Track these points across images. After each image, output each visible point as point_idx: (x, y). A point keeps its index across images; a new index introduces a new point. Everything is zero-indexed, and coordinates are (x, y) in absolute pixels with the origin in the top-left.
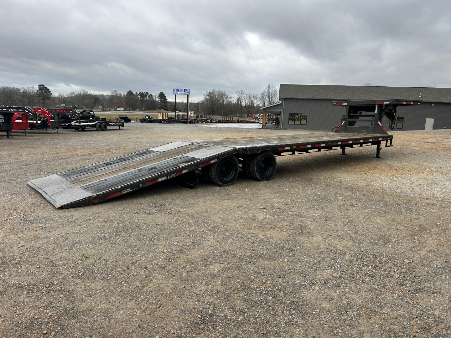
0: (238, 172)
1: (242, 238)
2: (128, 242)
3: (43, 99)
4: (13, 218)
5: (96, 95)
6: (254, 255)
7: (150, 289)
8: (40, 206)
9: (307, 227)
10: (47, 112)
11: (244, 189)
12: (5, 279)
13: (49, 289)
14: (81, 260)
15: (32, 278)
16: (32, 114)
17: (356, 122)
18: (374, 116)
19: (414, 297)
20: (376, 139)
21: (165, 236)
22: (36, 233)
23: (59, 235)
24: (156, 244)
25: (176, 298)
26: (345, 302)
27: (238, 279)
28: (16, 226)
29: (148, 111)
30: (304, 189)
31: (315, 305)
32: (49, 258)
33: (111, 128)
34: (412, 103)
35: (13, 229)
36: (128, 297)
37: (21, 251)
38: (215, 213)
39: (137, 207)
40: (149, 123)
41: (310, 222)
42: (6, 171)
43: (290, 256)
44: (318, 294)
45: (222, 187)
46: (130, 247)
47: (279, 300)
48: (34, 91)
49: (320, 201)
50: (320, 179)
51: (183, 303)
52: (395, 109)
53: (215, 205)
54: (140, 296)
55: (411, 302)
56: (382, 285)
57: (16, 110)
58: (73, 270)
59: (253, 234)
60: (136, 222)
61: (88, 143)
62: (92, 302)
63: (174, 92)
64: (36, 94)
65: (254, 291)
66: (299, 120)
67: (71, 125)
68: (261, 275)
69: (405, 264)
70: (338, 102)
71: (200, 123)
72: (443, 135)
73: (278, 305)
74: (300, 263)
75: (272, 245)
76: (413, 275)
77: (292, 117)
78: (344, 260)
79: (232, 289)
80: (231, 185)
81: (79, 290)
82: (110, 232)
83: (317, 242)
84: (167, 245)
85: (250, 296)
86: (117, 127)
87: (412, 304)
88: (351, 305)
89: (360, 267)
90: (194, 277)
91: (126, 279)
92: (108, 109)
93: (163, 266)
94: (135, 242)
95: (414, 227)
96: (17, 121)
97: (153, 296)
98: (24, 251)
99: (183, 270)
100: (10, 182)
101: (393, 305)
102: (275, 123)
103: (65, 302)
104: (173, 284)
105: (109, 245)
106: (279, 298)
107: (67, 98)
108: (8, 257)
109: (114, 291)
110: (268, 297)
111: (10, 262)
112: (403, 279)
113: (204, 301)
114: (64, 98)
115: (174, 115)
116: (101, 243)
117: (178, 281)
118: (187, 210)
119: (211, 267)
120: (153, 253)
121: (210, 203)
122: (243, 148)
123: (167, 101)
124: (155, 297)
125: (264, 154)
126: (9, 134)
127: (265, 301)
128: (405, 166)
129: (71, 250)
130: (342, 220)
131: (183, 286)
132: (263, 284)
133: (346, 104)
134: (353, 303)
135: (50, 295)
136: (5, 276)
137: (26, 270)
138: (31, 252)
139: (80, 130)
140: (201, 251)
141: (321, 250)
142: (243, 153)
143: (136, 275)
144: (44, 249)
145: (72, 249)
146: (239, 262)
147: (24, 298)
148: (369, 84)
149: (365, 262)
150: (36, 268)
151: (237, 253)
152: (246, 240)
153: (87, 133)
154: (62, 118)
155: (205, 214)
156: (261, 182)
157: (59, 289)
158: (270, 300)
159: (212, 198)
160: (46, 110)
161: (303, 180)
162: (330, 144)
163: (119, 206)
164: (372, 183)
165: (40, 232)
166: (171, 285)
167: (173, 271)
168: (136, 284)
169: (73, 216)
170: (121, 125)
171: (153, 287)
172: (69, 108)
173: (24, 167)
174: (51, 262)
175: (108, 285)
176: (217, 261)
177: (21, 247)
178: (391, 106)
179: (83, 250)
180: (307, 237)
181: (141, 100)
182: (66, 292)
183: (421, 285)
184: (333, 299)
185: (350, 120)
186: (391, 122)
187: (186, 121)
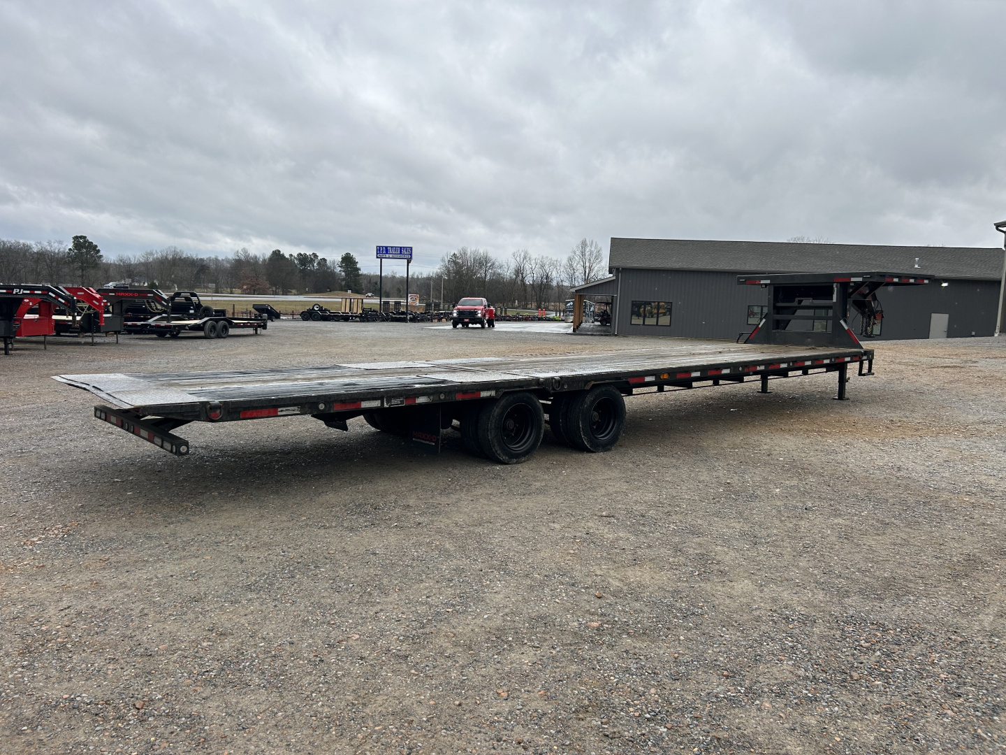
0: (543, 431)
1: (573, 585)
2: (311, 595)
3: (82, 268)
4: (40, 540)
5: (202, 260)
6: (607, 626)
7: (380, 709)
8: (100, 511)
9: (714, 559)
10: (98, 296)
11: (557, 472)
12: (35, 688)
13: (142, 711)
14: (209, 640)
15: (99, 686)
16: (63, 301)
17: (790, 321)
18: (830, 307)
19: (991, 725)
20: (838, 357)
21: (397, 582)
22: (97, 576)
23: (151, 579)
24: (378, 601)
25: (444, 731)
26: (838, 739)
27: (581, 683)
28: (47, 558)
29: (317, 295)
30: (693, 471)
31: (770, 747)
32: (133, 635)
33: (237, 333)
34: (912, 281)
35: (43, 566)
36: (331, 730)
37: (66, 619)
38: (502, 526)
39: (322, 512)
40: (320, 320)
41: (719, 548)
42: (11, 431)
43: (691, 629)
44: (772, 720)
45: (508, 466)
46: (319, 608)
47: (684, 736)
48: (62, 250)
49: (733, 499)
50: (722, 448)
51: (463, 744)
52: (874, 293)
53: (498, 509)
54: (359, 726)
55: (985, 736)
56: (913, 697)
57: (28, 292)
58: (192, 666)
59: (596, 575)
60: (325, 548)
61: (191, 365)
62: (248, 743)
63: (377, 254)
64: (68, 257)
65: (622, 713)
66: (652, 317)
67: (149, 325)
68: (632, 675)
69: (953, 645)
70: (749, 278)
71: (434, 321)
72: (975, 351)
73: (684, 748)
74: (715, 646)
75: (644, 602)
76: (976, 672)
77: (637, 308)
78: (815, 637)
79: (571, 709)
80: (528, 460)
81: (214, 714)
82: (267, 572)
83: (744, 594)
84: (403, 603)
85: (614, 726)
86: (251, 331)
87: (990, 741)
88: (852, 745)
89: (853, 655)
90: (477, 680)
91: (321, 685)
92: (229, 290)
93: (402, 653)
94: (329, 597)
95: (955, 559)
96: (27, 316)
97: (390, 727)
98: (72, 619)
99: (449, 664)
100: (23, 455)
101: (948, 743)
102: (600, 321)
103: (185, 744)
104: (432, 697)
105: (269, 603)
106: (683, 730)
107: (136, 265)
108: (38, 634)
109: (297, 715)
110: (658, 727)
111: (42, 645)
112: (957, 682)
113: (511, 738)
114: (130, 265)
115: (377, 304)
116: (250, 600)
117: (443, 689)
118: (436, 521)
119: (513, 655)
120: (374, 622)
121: (486, 502)
122: (553, 378)
123: (360, 272)
124: (395, 730)
125: (598, 391)
126: (10, 346)
127: (652, 738)
128: (905, 419)
129: (183, 617)
130: (790, 543)
131: (457, 703)
132: (641, 696)
133: (768, 282)
134: (856, 740)
135: (146, 726)
136: (36, 680)
137: (84, 666)
138: (89, 621)
139: (168, 336)
140: (486, 616)
141: (757, 613)
142: (554, 389)
143: (343, 675)
144: (120, 615)
145: (185, 613)
146: (576, 643)
147: (86, 733)
148: (803, 240)
149: (863, 641)
150: (106, 660)
151: (567, 621)
152: (583, 590)
153: (184, 342)
154: (128, 310)
155: (479, 530)
156: (593, 455)
157: (167, 711)
158: (664, 734)
159: (487, 491)
160: (95, 292)
161: (684, 450)
162: (740, 369)
163: (280, 512)
164: (839, 458)
165: (105, 573)
166: (429, 699)
167: (427, 666)
168: (346, 697)
169: (178, 535)
170: (260, 326)
171: (386, 705)
172: (139, 286)
173: (50, 420)
174: (140, 644)
175: (281, 702)
176: (526, 641)
177: (65, 609)
178: (866, 286)
179: (210, 616)
180: (719, 582)
181: (301, 271)
182: (183, 719)
183: (999, 695)
184: (808, 732)
185: (778, 317)
186: (865, 321)
187: (402, 316)
